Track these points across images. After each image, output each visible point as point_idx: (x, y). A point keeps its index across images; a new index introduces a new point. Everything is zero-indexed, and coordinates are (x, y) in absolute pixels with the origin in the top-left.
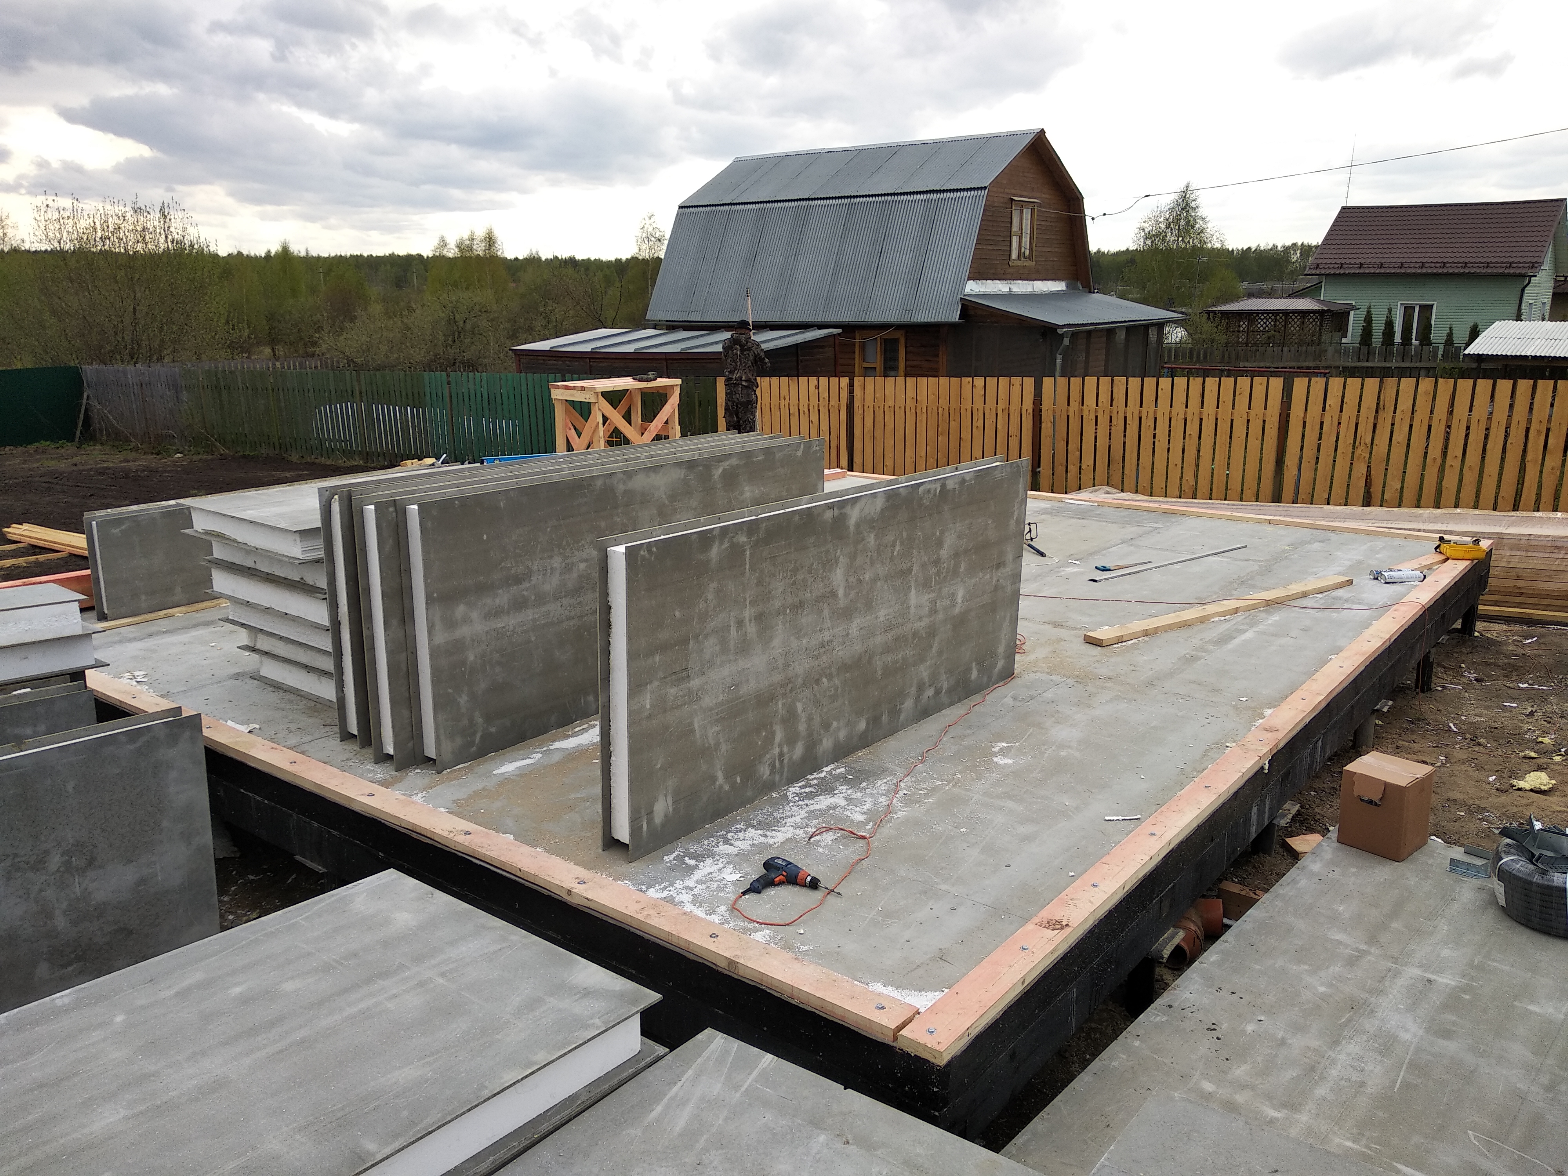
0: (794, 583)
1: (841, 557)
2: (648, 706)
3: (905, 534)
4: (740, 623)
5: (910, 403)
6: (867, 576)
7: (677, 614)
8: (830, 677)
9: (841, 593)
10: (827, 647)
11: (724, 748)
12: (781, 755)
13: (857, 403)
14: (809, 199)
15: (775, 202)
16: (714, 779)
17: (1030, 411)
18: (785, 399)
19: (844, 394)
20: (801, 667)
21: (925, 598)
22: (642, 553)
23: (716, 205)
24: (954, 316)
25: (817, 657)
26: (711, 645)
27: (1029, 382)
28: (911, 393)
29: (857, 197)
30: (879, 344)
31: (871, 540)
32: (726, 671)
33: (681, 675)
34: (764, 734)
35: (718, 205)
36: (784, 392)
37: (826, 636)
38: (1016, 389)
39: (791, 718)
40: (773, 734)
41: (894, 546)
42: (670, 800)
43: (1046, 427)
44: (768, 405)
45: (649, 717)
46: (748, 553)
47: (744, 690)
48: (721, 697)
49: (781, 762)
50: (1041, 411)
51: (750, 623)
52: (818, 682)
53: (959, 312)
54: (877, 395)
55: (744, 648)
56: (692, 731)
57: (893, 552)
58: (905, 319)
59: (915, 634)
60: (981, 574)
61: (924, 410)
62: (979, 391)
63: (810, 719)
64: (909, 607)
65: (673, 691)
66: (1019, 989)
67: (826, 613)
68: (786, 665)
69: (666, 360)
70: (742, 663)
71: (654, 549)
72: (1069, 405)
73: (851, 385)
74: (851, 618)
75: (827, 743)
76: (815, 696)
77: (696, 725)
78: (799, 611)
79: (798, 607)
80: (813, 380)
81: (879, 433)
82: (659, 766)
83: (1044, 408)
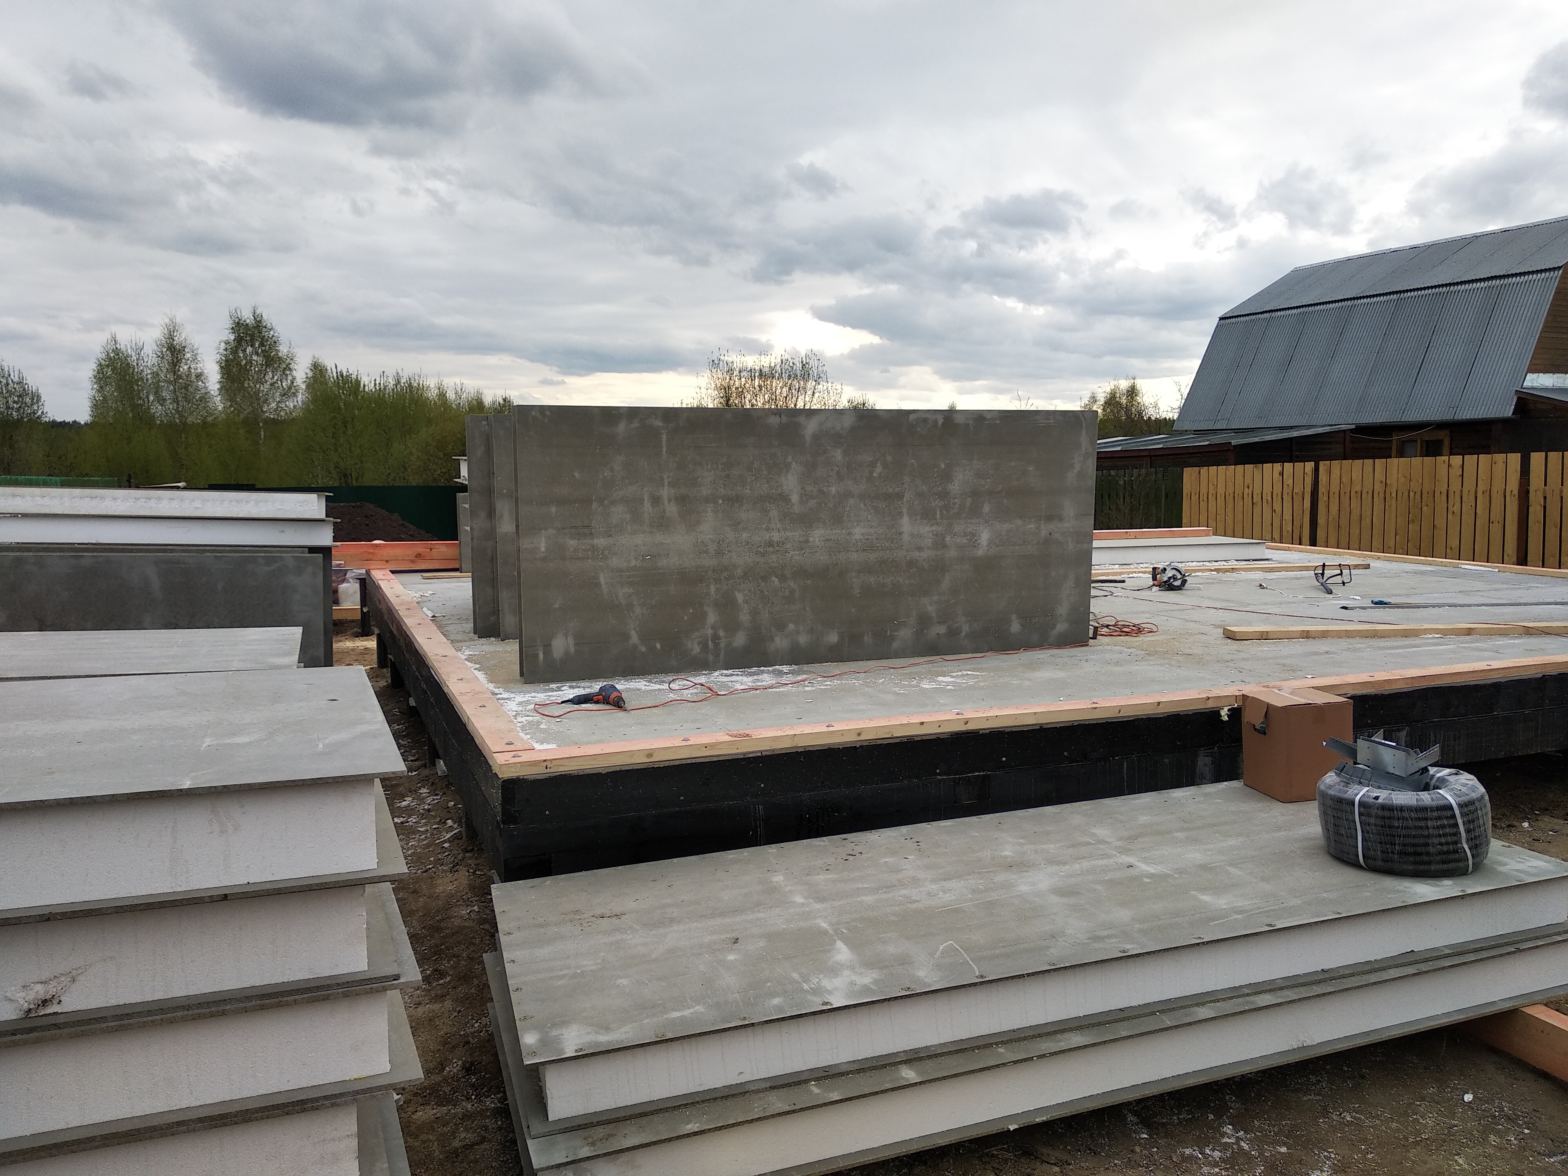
0: (728, 476)
1: (794, 463)
2: (543, 549)
3: (889, 458)
4: (656, 500)
5: (1379, 487)
6: (833, 490)
7: (576, 475)
8: (783, 578)
9: (795, 498)
10: (777, 548)
11: (638, 610)
12: (716, 638)
13: (1322, 489)
14: (1354, 299)
15: (1317, 304)
16: (626, 637)
17: (1516, 492)
18: (1248, 487)
19: (1309, 481)
20: (741, 559)
21: (926, 530)
22: (533, 413)
23: (1256, 314)
24: (1508, 411)
25: (763, 555)
26: (619, 513)
27: (1515, 459)
28: (1379, 475)
29: (1407, 291)
31: (838, 455)
32: (639, 540)
33: (585, 531)
34: (691, 611)
35: (1258, 313)
36: (1248, 481)
37: (776, 537)
38: (1499, 468)
39: (726, 604)
40: (704, 615)
41: (873, 465)
42: (571, 641)
43: (1535, 511)
45: (544, 559)
46: (664, 437)
47: (663, 563)
48: (633, 563)
49: (716, 645)
50: (1528, 492)
51: (669, 502)
52: (764, 578)
53: (1513, 407)
54: (1344, 480)
55: (662, 524)
56: (598, 585)
57: (871, 473)
58: (1448, 416)
59: (911, 563)
60: (1019, 522)
63: (754, 613)
64: (901, 534)
65: (572, 543)
67: (774, 513)
68: (719, 553)
70: (659, 537)
71: (548, 413)
72: (1562, 485)
73: (1316, 469)
74: (811, 526)
75: (780, 643)
76: (762, 591)
77: (602, 580)
78: (736, 505)
79: (735, 500)
80: (1278, 466)
81: (1344, 522)
82: (557, 606)
83: (1532, 489)
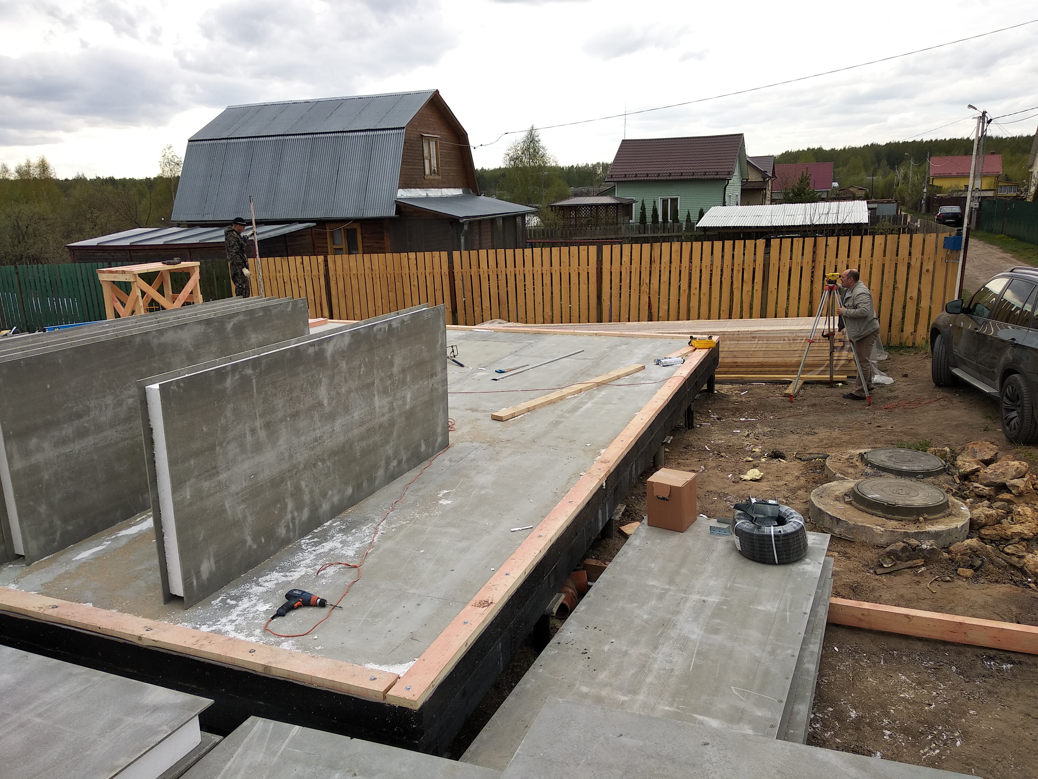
0: (291, 399)
1: (323, 378)
2: (188, 497)
3: (367, 360)
4: (253, 431)
5: (368, 271)
6: (343, 390)
7: (205, 429)
8: (323, 461)
9: (326, 403)
10: (319, 441)
11: (249, 519)
12: (293, 518)
13: (331, 273)
14: (284, 135)
15: (259, 137)
16: (244, 542)
17: (447, 273)
18: (279, 272)
19: (322, 267)
20: (301, 457)
21: (385, 401)
22: (172, 388)
23: (216, 139)
24: (392, 213)
25: (313, 449)
26: (233, 449)
27: (444, 254)
28: (367, 264)
30: (343, 231)
31: (343, 365)
32: (246, 465)
33: (212, 472)
34: (279, 506)
36: (279, 268)
37: (318, 433)
38: (436, 259)
39: (297, 492)
40: (286, 505)
41: (360, 367)
42: (212, 561)
43: (458, 283)
44: (268, 276)
45: (190, 504)
46: (254, 381)
47: (261, 477)
48: (244, 484)
49: (294, 523)
50: (453, 273)
51: (261, 430)
52: (315, 465)
53: (395, 210)
54: (344, 267)
55: (258, 448)
56: (224, 511)
57: (360, 372)
58: (359, 215)
59: (381, 426)
60: (421, 382)
61: (378, 276)
62: (413, 262)
63: (312, 492)
64: (375, 408)
65: (207, 484)
66: (464, 649)
67: (316, 418)
68: (291, 457)
69: (189, 248)
70: (257, 459)
71: (182, 385)
72: (471, 268)
73: (326, 261)
74: (334, 419)
75: (325, 507)
76: (314, 475)
77: (227, 506)
78: (297, 418)
79: (295, 415)
80: (299, 258)
81: (348, 292)
82: (201, 538)
83: (456, 271)
